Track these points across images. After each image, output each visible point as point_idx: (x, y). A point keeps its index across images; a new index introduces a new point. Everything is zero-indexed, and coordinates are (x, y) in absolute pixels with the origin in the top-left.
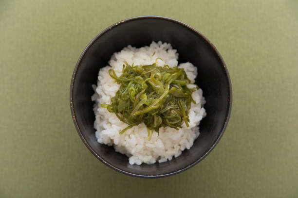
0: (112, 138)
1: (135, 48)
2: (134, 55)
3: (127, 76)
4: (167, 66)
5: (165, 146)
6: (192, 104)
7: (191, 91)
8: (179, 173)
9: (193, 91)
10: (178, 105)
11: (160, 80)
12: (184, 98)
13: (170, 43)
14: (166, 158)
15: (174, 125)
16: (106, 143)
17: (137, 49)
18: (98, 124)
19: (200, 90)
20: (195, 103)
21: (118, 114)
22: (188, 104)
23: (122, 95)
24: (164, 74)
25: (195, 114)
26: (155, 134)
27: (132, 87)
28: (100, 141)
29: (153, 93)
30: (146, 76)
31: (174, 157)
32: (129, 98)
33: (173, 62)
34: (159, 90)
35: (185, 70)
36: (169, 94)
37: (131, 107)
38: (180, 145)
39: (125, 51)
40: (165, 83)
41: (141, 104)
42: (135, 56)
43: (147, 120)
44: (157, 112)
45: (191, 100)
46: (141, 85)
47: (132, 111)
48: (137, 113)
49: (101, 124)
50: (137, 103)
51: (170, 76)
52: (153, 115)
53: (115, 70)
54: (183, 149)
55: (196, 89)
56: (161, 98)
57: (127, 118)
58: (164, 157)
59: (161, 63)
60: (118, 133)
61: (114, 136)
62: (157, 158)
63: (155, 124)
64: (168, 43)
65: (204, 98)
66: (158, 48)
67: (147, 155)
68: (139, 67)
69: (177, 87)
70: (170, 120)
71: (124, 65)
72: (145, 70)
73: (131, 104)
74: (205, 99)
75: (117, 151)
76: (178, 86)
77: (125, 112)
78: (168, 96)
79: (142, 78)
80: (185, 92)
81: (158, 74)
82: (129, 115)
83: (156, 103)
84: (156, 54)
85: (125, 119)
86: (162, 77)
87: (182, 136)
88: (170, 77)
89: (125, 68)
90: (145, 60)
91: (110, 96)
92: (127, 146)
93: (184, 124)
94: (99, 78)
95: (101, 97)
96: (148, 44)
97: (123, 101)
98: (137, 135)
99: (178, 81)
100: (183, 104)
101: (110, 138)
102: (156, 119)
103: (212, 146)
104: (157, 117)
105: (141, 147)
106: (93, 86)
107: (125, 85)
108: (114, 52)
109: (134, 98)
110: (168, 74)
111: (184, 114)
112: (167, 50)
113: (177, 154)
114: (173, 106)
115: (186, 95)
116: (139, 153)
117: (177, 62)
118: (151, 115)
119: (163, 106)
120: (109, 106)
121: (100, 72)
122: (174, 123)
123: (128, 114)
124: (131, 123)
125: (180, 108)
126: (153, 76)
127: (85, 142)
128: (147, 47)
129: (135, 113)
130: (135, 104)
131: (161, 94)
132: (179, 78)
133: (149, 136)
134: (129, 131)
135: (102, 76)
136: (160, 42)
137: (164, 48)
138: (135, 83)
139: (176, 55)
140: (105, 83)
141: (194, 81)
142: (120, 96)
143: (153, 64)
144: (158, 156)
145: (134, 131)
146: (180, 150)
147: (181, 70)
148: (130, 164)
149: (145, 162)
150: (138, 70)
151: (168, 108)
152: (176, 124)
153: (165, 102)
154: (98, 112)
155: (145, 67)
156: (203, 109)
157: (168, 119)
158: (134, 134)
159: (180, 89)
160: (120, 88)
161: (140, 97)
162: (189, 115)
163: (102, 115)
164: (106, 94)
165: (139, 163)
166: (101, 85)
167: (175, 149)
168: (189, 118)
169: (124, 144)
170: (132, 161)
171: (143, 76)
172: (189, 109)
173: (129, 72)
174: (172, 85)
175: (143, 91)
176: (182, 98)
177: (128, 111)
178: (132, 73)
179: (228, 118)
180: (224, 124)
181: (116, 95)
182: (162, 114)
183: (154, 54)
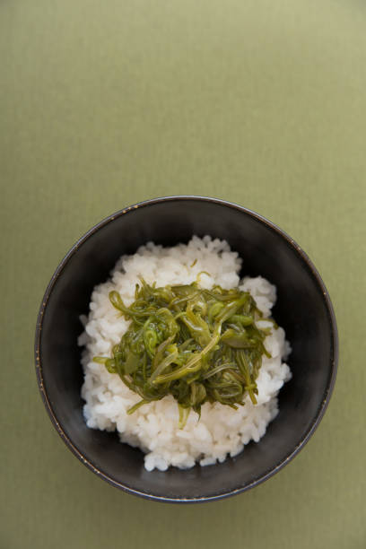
0: (113, 421)
1: (160, 247)
2: (157, 263)
3: (143, 306)
4: (219, 287)
5: (212, 434)
6: (264, 358)
7: (262, 335)
8: (235, 494)
9: (266, 335)
10: (236, 362)
11: (203, 317)
12: (249, 350)
13: (226, 240)
14: (215, 457)
15: (229, 399)
16: (102, 428)
17: (164, 251)
18: (89, 391)
19: (281, 331)
20: (270, 356)
21: (126, 377)
22: (256, 360)
23: (132, 345)
24: (212, 304)
25: (269, 376)
26: (193, 415)
27: (150, 330)
28: (91, 424)
29: (189, 341)
30: (178, 308)
31: (228, 455)
32: (145, 350)
33: (230, 279)
34: (200, 335)
35: (253, 294)
36: (220, 343)
37: (149, 367)
38: (240, 434)
39: (141, 255)
40: (213, 321)
41: (167, 364)
42: (159, 266)
43: (177, 391)
44: (197, 377)
45: (263, 351)
46: (167, 326)
47: (151, 374)
48: (159, 379)
49: (93, 393)
50: (160, 362)
51: (222, 308)
52: (189, 382)
53: (121, 292)
54: (246, 441)
55: (273, 331)
56: (205, 351)
57: (141, 387)
58: (211, 456)
59: (206, 283)
60: (125, 411)
61: (117, 417)
62: (197, 455)
63: (194, 399)
64: (221, 240)
65: (288, 344)
66: (204, 249)
67: (178, 451)
68: (165, 290)
69: (236, 328)
70: (221, 391)
71: (137, 286)
72: (176, 295)
73: (149, 361)
74: (291, 346)
75: (123, 440)
76: (237, 326)
77: (137, 375)
78: (218, 347)
79: (169, 313)
80: (249, 338)
81: (201, 304)
82: (144, 381)
83: (194, 362)
84: (198, 262)
85: (138, 389)
86: (208, 309)
87: (244, 418)
88: (224, 310)
89: (140, 290)
90: (177, 273)
91: (111, 340)
92: (141, 435)
93: (247, 398)
94: (92, 306)
95: (95, 341)
96: (185, 241)
97: (135, 354)
98: (160, 415)
99: (238, 316)
100: (246, 360)
101: (109, 419)
102: (194, 389)
103: (298, 445)
104: (197, 385)
105: (167, 437)
106: (82, 317)
107: (139, 323)
108: (122, 254)
109: (153, 351)
110: (219, 305)
111: (248, 380)
112: (221, 252)
113: (235, 449)
114: (228, 364)
115: (252, 344)
116: (164, 447)
117: (237, 278)
118: (185, 383)
119: (207, 367)
120: (109, 360)
121: (95, 295)
122: (229, 396)
123: (143, 379)
124: (148, 396)
125: (240, 369)
126: (191, 307)
127: (62, 433)
128: (183, 246)
129: (155, 380)
130: (156, 362)
131: (205, 344)
132: (240, 311)
133: (181, 421)
134: (146, 408)
135: (98, 303)
136: (207, 238)
137: (215, 248)
138: (157, 322)
139: (236, 263)
140: (103, 317)
141: (270, 313)
142: (129, 344)
143: (192, 285)
144: (199, 454)
145: (154, 408)
146: (240, 442)
147: (244, 296)
148: (145, 470)
149: (174, 465)
150: (163, 295)
151: (218, 369)
152: (233, 398)
153: (214, 358)
154: (88, 369)
155: (177, 289)
156: (285, 365)
157: (217, 389)
158: (155, 414)
159: (242, 333)
160: (130, 327)
161: (165, 350)
162: (257, 381)
163: (96, 375)
164: (104, 337)
165: (164, 467)
166: (95, 319)
167: (231, 442)
168: (258, 388)
169: (136, 430)
170: (149, 464)
171: (172, 308)
172: (259, 367)
173: (147, 299)
174: (226, 325)
175: (171, 339)
176: (245, 349)
177: (143, 373)
178: (152, 300)
179: (329, 391)
180: (322, 403)
181: (122, 342)
182: (206, 380)
183: (195, 263)
